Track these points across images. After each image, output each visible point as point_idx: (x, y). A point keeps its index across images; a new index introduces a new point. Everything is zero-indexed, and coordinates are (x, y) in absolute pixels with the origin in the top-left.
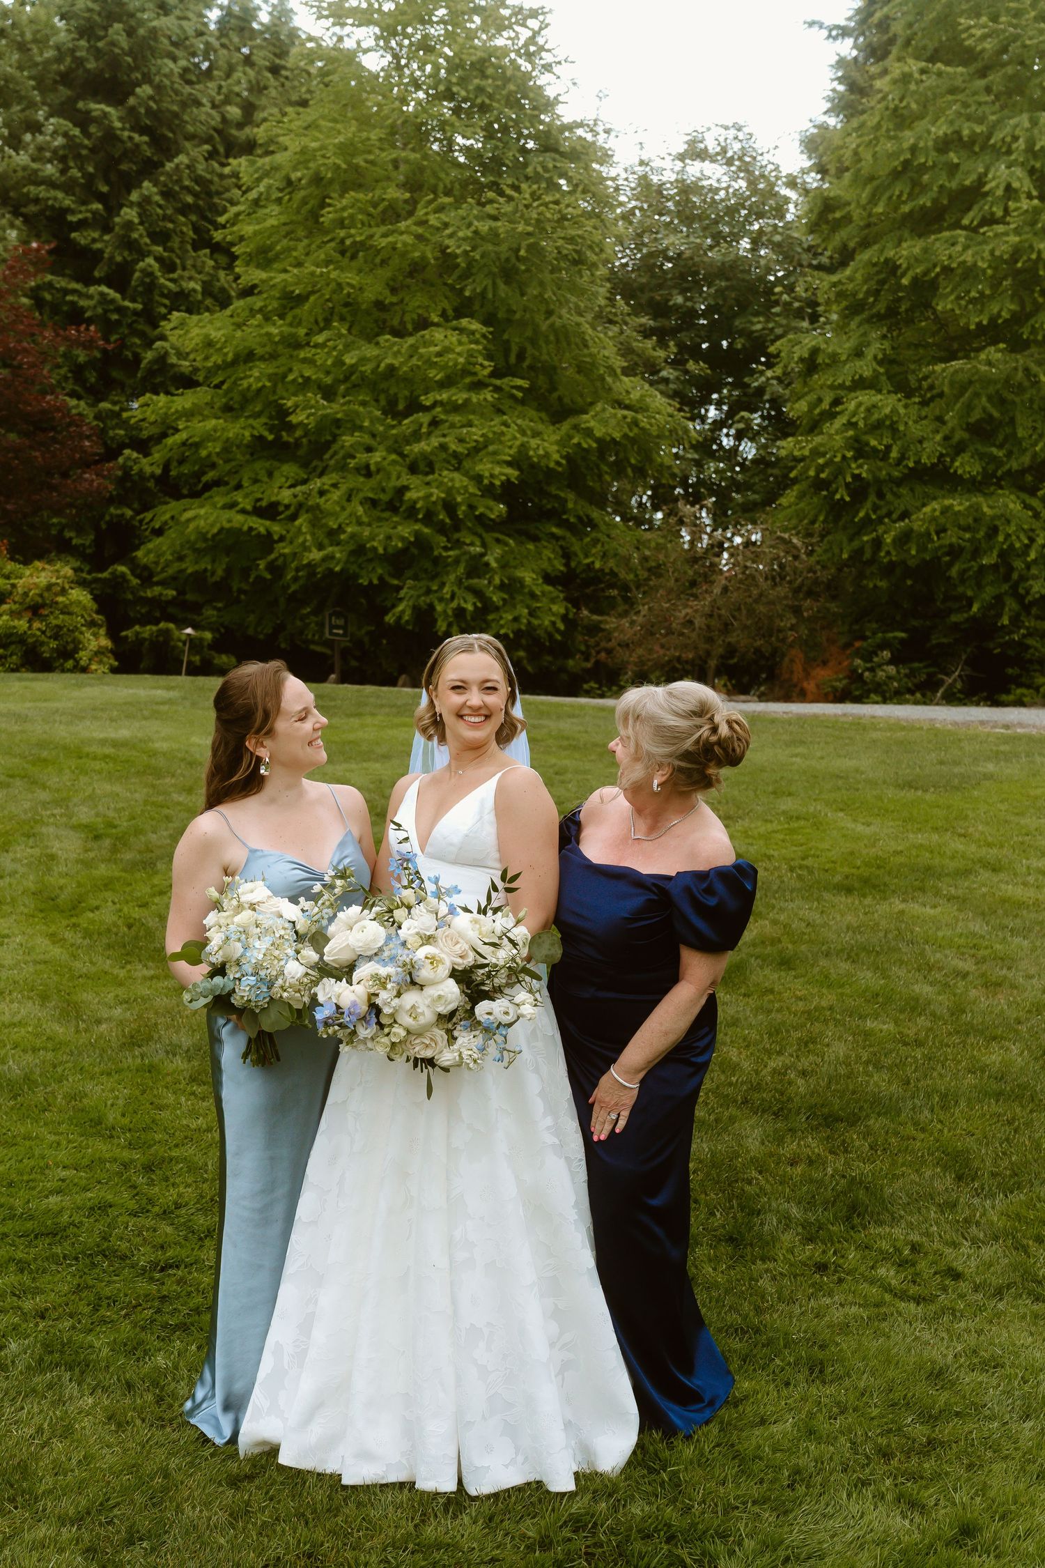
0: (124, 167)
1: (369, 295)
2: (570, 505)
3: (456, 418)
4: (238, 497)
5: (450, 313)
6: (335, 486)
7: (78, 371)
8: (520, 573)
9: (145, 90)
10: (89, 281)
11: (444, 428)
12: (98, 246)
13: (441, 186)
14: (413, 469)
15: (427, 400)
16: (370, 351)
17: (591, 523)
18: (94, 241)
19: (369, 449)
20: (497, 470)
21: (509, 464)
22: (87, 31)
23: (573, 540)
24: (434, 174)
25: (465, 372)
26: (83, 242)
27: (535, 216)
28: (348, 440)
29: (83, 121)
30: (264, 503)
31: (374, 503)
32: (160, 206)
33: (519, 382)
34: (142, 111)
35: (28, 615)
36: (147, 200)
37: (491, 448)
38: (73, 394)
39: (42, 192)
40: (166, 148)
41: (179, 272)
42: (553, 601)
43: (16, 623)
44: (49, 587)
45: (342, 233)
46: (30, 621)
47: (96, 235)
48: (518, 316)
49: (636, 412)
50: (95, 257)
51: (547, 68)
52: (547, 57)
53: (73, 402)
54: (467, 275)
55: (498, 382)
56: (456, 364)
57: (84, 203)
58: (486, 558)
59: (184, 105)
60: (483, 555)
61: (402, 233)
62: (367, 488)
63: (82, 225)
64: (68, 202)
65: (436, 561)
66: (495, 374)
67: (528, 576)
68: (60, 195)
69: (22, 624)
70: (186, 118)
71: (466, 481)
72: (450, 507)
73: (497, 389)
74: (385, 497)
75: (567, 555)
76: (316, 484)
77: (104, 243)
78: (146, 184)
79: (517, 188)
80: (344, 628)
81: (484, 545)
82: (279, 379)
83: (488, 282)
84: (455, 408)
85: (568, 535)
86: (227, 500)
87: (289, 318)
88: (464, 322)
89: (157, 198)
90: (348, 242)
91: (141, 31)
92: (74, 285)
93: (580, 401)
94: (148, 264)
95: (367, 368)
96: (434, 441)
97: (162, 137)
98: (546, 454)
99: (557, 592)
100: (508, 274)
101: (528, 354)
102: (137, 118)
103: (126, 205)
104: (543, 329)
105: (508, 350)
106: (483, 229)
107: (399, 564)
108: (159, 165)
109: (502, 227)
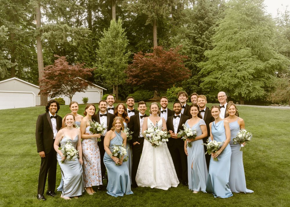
0: (203, 29)
1: (232, 46)
2: (266, 76)
3: (245, 63)
4: (212, 76)
5: (246, 47)
6: (226, 74)
7: (196, 59)
8: (256, 87)
9: (207, 18)
10: (198, 46)
11: (243, 65)
12: (200, 41)
14: (238, 71)
15: (240, 60)
16: (232, 53)
17: (270, 78)
19: (231, 68)
20: (252, 71)
21: (253, 70)
22: (199, 11)
24: (243, 26)
25: (247, 55)
26: (197, 41)
27: (259, 30)
28: (228, 67)
29: (198, 24)
30: (216, 77)
31: (232, 76)
32: (209, 34)
33: (256, 56)
36: (206, 34)
37: (251, 67)
39: (192, 34)
40: (210, 25)
41: (212, 43)
42: (262, 91)
43: (175, 96)
45: (228, 36)
47: (199, 39)
48: (256, 46)
49: (278, 59)
50: (199, 42)
51: (263, 8)
52: (263, 6)
53: (195, 63)
54: (248, 41)
55: (253, 56)
56: (245, 54)
57: (198, 35)
58: (250, 85)
59: (213, 19)
61: (237, 35)
62: (231, 74)
63: (197, 38)
64: (195, 35)
65: (242, 85)
67: (257, 87)
68: (194, 34)
71: (247, 73)
72: (244, 77)
73: (253, 58)
75: (265, 83)
76: (223, 74)
77: (201, 40)
78: (206, 31)
81: (249, 82)
82: (218, 59)
83: (251, 41)
84: (245, 61)
85: (265, 80)
87: (220, 49)
88: (247, 48)
89: (208, 33)
91: (206, 10)
92: (196, 47)
93: (268, 59)
94: (206, 43)
95: (231, 56)
96: (242, 67)
97: (209, 24)
98: (261, 67)
99: (263, 89)
100: (255, 40)
101: (259, 52)
102: (206, 22)
103: (203, 35)
104: (261, 48)
105: (255, 51)
106: (251, 33)
107: (236, 86)
108: (209, 28)
109: (254, 33)
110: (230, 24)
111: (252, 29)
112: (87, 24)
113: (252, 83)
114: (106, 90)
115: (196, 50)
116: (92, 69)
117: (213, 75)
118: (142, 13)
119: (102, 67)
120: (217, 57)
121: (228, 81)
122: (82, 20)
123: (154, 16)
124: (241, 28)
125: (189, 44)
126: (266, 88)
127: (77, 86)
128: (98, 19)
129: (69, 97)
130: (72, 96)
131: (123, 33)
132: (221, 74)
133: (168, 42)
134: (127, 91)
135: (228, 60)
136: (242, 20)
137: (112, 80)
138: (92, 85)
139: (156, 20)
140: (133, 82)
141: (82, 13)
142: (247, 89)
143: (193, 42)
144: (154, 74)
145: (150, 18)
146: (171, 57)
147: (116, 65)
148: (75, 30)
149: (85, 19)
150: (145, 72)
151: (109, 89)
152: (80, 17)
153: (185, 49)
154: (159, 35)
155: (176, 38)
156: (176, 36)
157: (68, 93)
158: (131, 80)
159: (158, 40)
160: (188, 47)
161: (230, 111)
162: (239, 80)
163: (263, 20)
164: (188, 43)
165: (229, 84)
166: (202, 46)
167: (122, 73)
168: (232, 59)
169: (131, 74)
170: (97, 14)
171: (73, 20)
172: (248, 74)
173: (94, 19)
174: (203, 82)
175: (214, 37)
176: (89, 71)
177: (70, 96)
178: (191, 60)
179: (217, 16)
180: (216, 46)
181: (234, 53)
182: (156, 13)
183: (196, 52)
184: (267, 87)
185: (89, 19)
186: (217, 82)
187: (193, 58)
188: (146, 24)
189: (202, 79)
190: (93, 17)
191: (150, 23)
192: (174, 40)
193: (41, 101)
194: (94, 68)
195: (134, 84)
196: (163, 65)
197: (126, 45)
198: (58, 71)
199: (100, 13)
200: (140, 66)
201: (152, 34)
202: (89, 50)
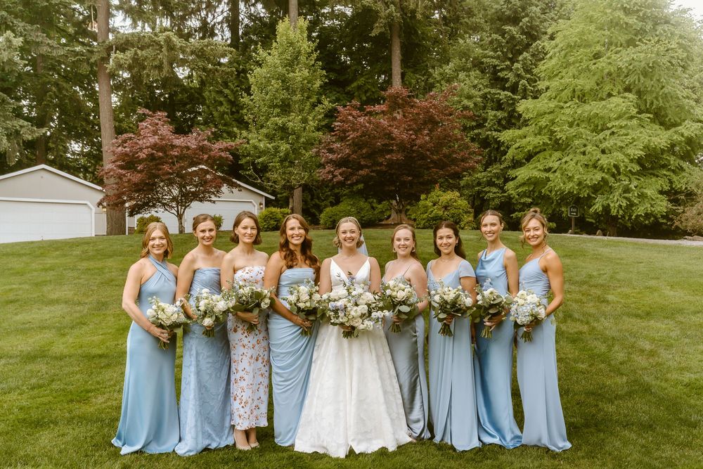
0: (518, 48)
1: (587, 88)
2: (672, 162)
3: (623, 131)
4: (538, 165)
5: (622, 91)
6: (571, 160)
7: (499, 122)
8: (645, 191)
9: (527, 19)
10: (504, 89)
11: (616, 135)
12: (508, 76)
13: (619, 43)
14: (603, 152)
15: (609, 125)
16: (587, 107)
17: (682, 169)
18: (506, 75)
19: (585, 146)
20: (636, 152)
21: (641, 150)
23: (674, 176)
24: (616, 38)
25: (625, 113)
26: (502, 76)
27: (656, 49)
28: (576, 142)
29: (503, 34)
30: (547, 167)
31: (587, 166)
33: (649, 115)
34: (524, 27)
35: (444, 209)
36: (525, 59)
37: (635, 143)
38: (495, 130)
39: (488, 60)
40: (535, 38)
41: (538, 83)
42: (661, 201)
43: (439, 212)
44: (451, 200)
45: (578, 65)
46: (444, 212)
47: (505, 73)
48: (649, 89)
50: (507, 80)
53: (494, 133)
54: (627, 75)
55: (640, 116)
56: (622, 110)
57: (504, 62)
58: (630, 186)
59: (541, 22)
60: (630, 184)
61: (601, 63)
62: (584, 159)
63: (502, 70)
64: (496, 62)
65: (611, 187)
66: (638, 113)
67: (649, 192)
68: (494, 60)
69: (441, 213)
70: (541, 27)
71: (623, 157)
72: (616, 167)
73: (640, 119)
74: (591, 163)
75: (671, 182)
76: (563, 160)
77: (510, 76)
78: (525, 53)
79: (650, 40)
80: (577, 212)
81: (630, 180)
82: (552, 121)
83: (636, 77)
84: (621, 127)
85: (672, 174)
86: (534, 166)
87: (558, 97)
88: (626, 94)
89: (530, 58)
90: (580, 68)
92: (498, 91)
93: (679, 121)
94: (523, 82)
95: (586, 114)
96: (612, 142)
97: (532, 34)
98: (659, 143)
99: (664, 197)
100: (645, 74)
101: (655, 103)
102: (523, 29)
103: (518, 61)
104: (660, 94)
105: (646, 103)
106: (635, 57)
107: (596, 189)
108: (532, 44)
109: (642, 55)
110: (582, 33)
111: (638, 46)
112: (228, 34)
113: (635, 183)
114: (274, 198)
115: (499, 101)
116: (233, 144)
117: (539, 161)
118: (362, 6)
119: (260, 141)
120: (550, 117)
121: (576, 177)
122: (215, 24)
123: (394, 14)
124: (611, 44)
125: (481, 86)
126: (673, 195)
127: (196, 186)
128: (254, 21)
129: (176, 214)
130: (184, 212)
131: (309, 55)
132: (560, 159)
133: (427, 79)
134: (323, 201)
135: (578, 125)
136: (614, 24)
137: (284, 173)
138: (232, 185)
139: (400, 23)
140: (335, 176)
141: (215, 8)
142: (624, 198)
143: (491, 79)
144: (388, 157)
145: (384, 19)
146: (431, 116)
147: (292, 135)
148: (192, 47)
149: (222, 22)
150: (364, 151)
151: (279, 196)
152: (210, 15)
153: (469, 97)
154: (405, 62)
155: (448, 69)
156: (448, 65)
157: (174, 204)
158: (329, 172)
159: (403, 75)
160: (477, 93)
161: (528, 234)
162: (604, 175)
163: (667, 22)
164: (476, 82)
165: (580, 184)
166: (514, 89)
167: (307, 154)
168: (589, 120)
169: (331, 156)
170: (252, 8)
171: (194, 23)
172: (626, 160)
173: (246, 21)
174: (513, 179)
175: (543, 68)
176: (227, 149)
177: (178, 211)
178: (487, 124)
179: (552, 14)
180: (547, 88)
181: (593, 108)
182: (398, 5)
183: (499, 106)
184: (677, 193)
185: (233, 22)
186: (548, 179)
187: (492, 120)
188: (373, 34)
189: (512, 173)
190: (241, 17)
191: (383, 30)
192: (441, 74)
193: (108, 223)
194: (238, 141)
195: (338, 182)
196: (411, 135)
197: (318, 83)
198: (147, 147)
199: (259, 6)
200: (351, 136)
201: (388, 60)
202: (231, 97)
